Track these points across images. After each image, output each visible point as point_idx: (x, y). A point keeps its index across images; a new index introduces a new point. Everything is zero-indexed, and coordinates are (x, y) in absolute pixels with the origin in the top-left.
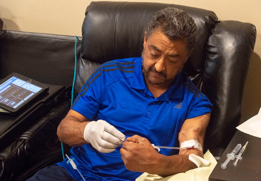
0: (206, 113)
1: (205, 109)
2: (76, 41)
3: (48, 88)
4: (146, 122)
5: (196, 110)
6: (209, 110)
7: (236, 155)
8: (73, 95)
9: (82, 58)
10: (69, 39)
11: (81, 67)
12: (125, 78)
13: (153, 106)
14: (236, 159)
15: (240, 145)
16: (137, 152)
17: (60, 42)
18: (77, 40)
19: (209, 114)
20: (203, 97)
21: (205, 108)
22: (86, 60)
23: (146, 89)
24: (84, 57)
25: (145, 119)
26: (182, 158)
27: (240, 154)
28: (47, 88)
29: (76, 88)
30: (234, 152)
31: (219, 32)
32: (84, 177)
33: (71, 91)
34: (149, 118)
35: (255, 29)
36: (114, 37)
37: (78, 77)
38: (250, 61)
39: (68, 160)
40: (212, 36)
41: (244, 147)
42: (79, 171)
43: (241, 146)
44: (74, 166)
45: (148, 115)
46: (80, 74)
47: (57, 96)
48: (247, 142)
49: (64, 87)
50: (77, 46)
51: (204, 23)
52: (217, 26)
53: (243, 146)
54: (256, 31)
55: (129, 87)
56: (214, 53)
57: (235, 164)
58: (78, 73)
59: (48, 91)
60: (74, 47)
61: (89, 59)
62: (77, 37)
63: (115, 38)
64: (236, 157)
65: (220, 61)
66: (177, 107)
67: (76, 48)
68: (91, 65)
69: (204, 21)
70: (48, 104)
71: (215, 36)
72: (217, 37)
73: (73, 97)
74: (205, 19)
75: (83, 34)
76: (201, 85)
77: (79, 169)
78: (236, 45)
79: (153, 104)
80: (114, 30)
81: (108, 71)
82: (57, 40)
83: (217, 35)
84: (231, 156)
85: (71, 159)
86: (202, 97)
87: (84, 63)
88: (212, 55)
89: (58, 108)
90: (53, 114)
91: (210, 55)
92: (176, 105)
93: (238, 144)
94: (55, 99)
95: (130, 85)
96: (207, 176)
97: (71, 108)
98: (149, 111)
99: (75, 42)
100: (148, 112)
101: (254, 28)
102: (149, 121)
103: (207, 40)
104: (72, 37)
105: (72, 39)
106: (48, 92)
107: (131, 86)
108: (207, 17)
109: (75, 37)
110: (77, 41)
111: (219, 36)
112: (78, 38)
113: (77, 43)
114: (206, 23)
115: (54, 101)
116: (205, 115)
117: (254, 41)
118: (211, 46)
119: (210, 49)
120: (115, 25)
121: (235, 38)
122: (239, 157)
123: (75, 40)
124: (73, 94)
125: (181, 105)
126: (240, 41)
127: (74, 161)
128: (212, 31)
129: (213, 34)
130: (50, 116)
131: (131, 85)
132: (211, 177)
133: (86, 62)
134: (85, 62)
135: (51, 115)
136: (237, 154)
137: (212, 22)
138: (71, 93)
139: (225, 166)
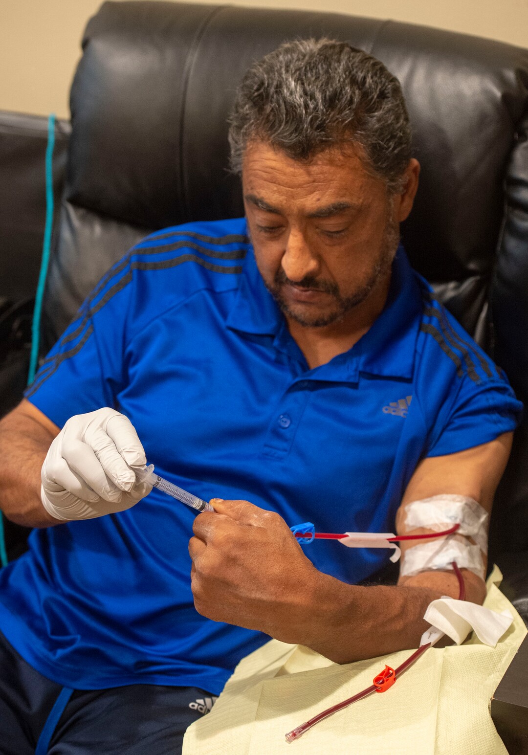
0: (496, 436)
1: (495, 422)
4: (276, 455)
5: (461, 427)
6: (507, 423)
9: (67, 204)
11: (66, 234)
12: (211, 290)
13: (299, 395)
16: (236, 552)
19: (508, 438)
20: (490, 375)
21: (495, 417)
22: (83, 211)
23: (280, 334)
24: (76, 202)
25: (271, 443)
26: (406, 600)
34: (286, 440)
36: (178, 136)
37: (56, 272)
40: (525, 144)
45: (283, 431)
55: (223, 324)
58: (54, 258)
61: (92, 207)
62: (56, 122)
66: (394, 411)
69: (499, 87)
74: (502, 82)
79: (302, 389)
80: (180, 110)
81: (155, 267)
86: (484, 378)
87: (76, 222)
88: (523, 213)
91: (517, 212)
92: (391, 404)
95: (225, 315)
96: (490, 674)
97: (27, 393)
98: (287, 415)
100: (284, 419)
102: (285, 450)
103: (507, 159)
104: (40, 121)
107: (230, 322)
108: (511, 75)
114: (505, 97)
116: (494, 445)
118: (522, 183)
119: (519, 191)
120: (181, 94)
125: (409, 403)
131: (230, 318)
133: (83, 219)
134: (78, 219)
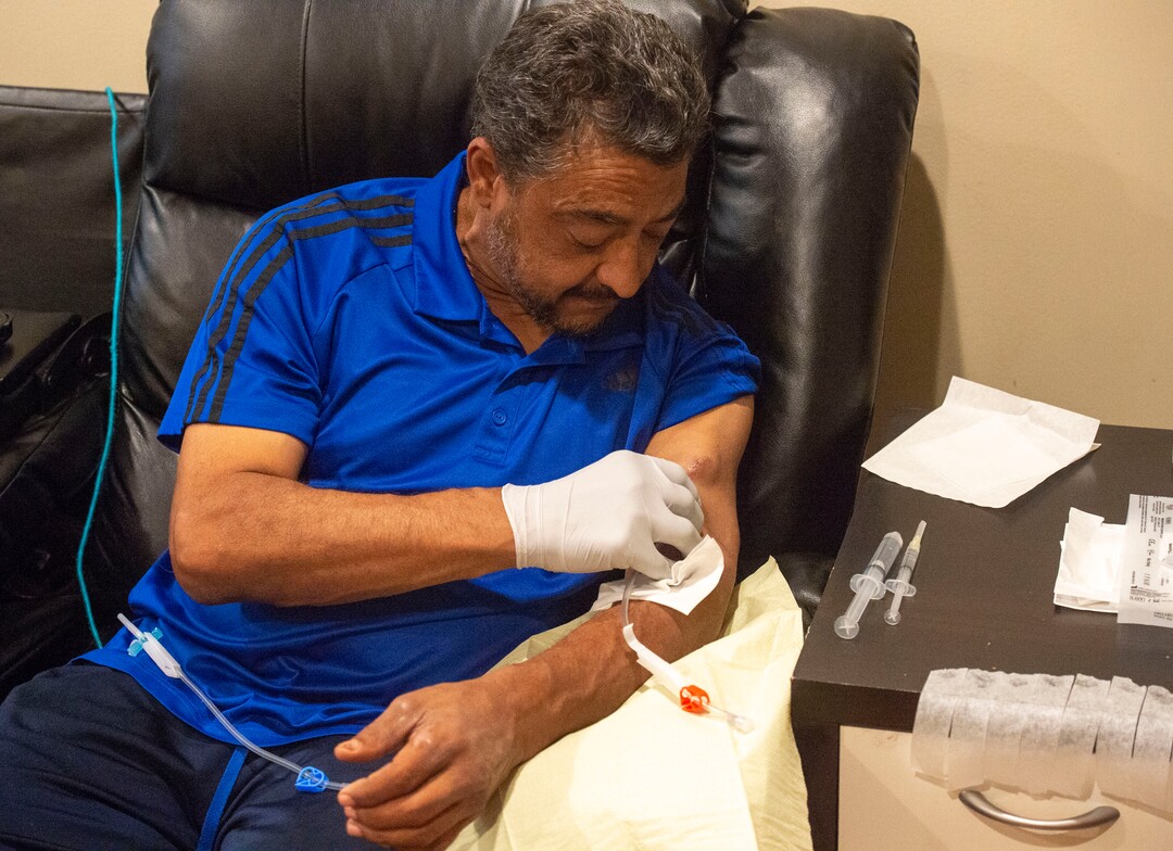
0: (734, 398)
1: (729, 383)
2: (114, 115)
3: (11, 323)
4: (490, 458)
6: (744, 384)
7: (889, 580)
8: (118, 352)
9: (151, 189)
10: (81, 105)
11: (152, 226)
14: (889, 595)
15: (895, 537)
17: (39, 120)
18: (119, 108)
20: (714, 329)
22: (171, 196)
23: (484, 317)
24: (160, 183)
25: (484, 443)
27: (904, 577)
28: (7, 324)
29: (130, 321)
30: (879, 567)
31: (763, 60)
32: (221, 708)
33: (109, 332)
34: (503, 440)
35: (914, 43)
36: (300, 91)
37: (139, 272)
38: (902, 179)
39: (135, 641)
40: (734, 76)
41: (915, 544)
42: (194, 682)
43: (901, 542)
44: (169, 666)
45: (497, 428)
46: (148, 256)
47: (52, 358)
48: (923, 525)
49: (76, 320)
50: (121, 133)
51: (695, 21)
52: (750, 32)
53: (907, 539)
54: (917, 50)
55: (409, 308)
56: (748, 151)
57: (893, 615)
58: (136, 258)
59: (7, 339)
60: (110, 139)
61: (185, 188)
62: (116, 96)
63: (304, 94)
64: (891, 587)
65: (778, 184)
66: (614, 386)
67: (117, 142)
68: (194, 215)
70: (14, 394)
71: (749, 77)
72: (756, 77)
73: (118, 361)
74: (701, 5)
75: (157, 82)
76: (693, 287)
77: (193, 677)
78: (841, 114)
80: (301, 58)
82: (22, 108)
83: (754, 72)
84: (868, 586)
85: (147, 635)
86: (708, 332)
87: (162, 210)
88: (736, 157)
89: (55, 414)
90: (40, 440)
91: (730, 156)
92: (609, 378)
93: (888, 535)
94: (44, 373)
99: (110, 119)
100: (499, 415)
101: (910, 39)
102: (502, 452)
103: (715, 95)
104: (92, 97)
105: (91, 106)
106: (9, 341)
109: (105, 94)
110: (118, 111)
111: (765, 74)
112: (122, 99)
113: (120, 120)
114: (706, 19)
115: (37, 379)
117: (913, 94)
118: (734, 121)
119: (729, 131)
120: (302, 38)
121: (836, 80)
122: (902, 587)
123: (109, 111)
124: (118, 347)
126: (858, 94)
127: (163, 641)
128: (733, 52)
129: (740, 70)
130: (29, 449)
132: (800, 677)
133: (171, 205)
134: (166, 206)
135: (28, 445)
136: (892, 573)
137: (730, 16)
138: (110, 344)
139: (853, 627)
